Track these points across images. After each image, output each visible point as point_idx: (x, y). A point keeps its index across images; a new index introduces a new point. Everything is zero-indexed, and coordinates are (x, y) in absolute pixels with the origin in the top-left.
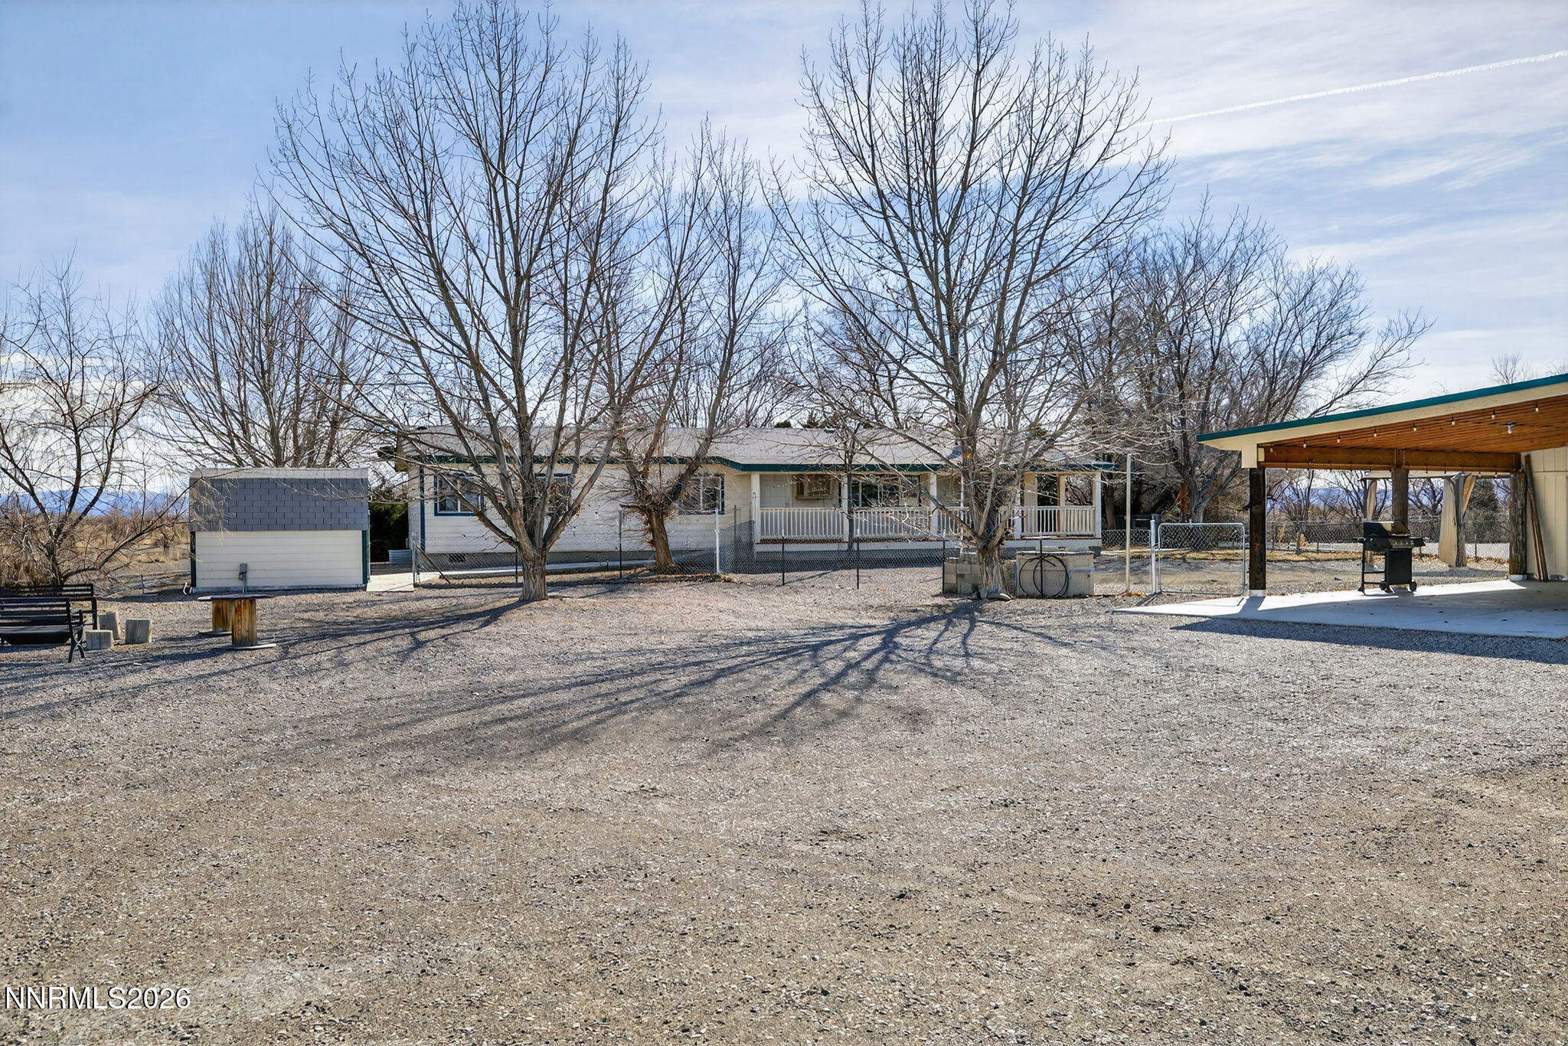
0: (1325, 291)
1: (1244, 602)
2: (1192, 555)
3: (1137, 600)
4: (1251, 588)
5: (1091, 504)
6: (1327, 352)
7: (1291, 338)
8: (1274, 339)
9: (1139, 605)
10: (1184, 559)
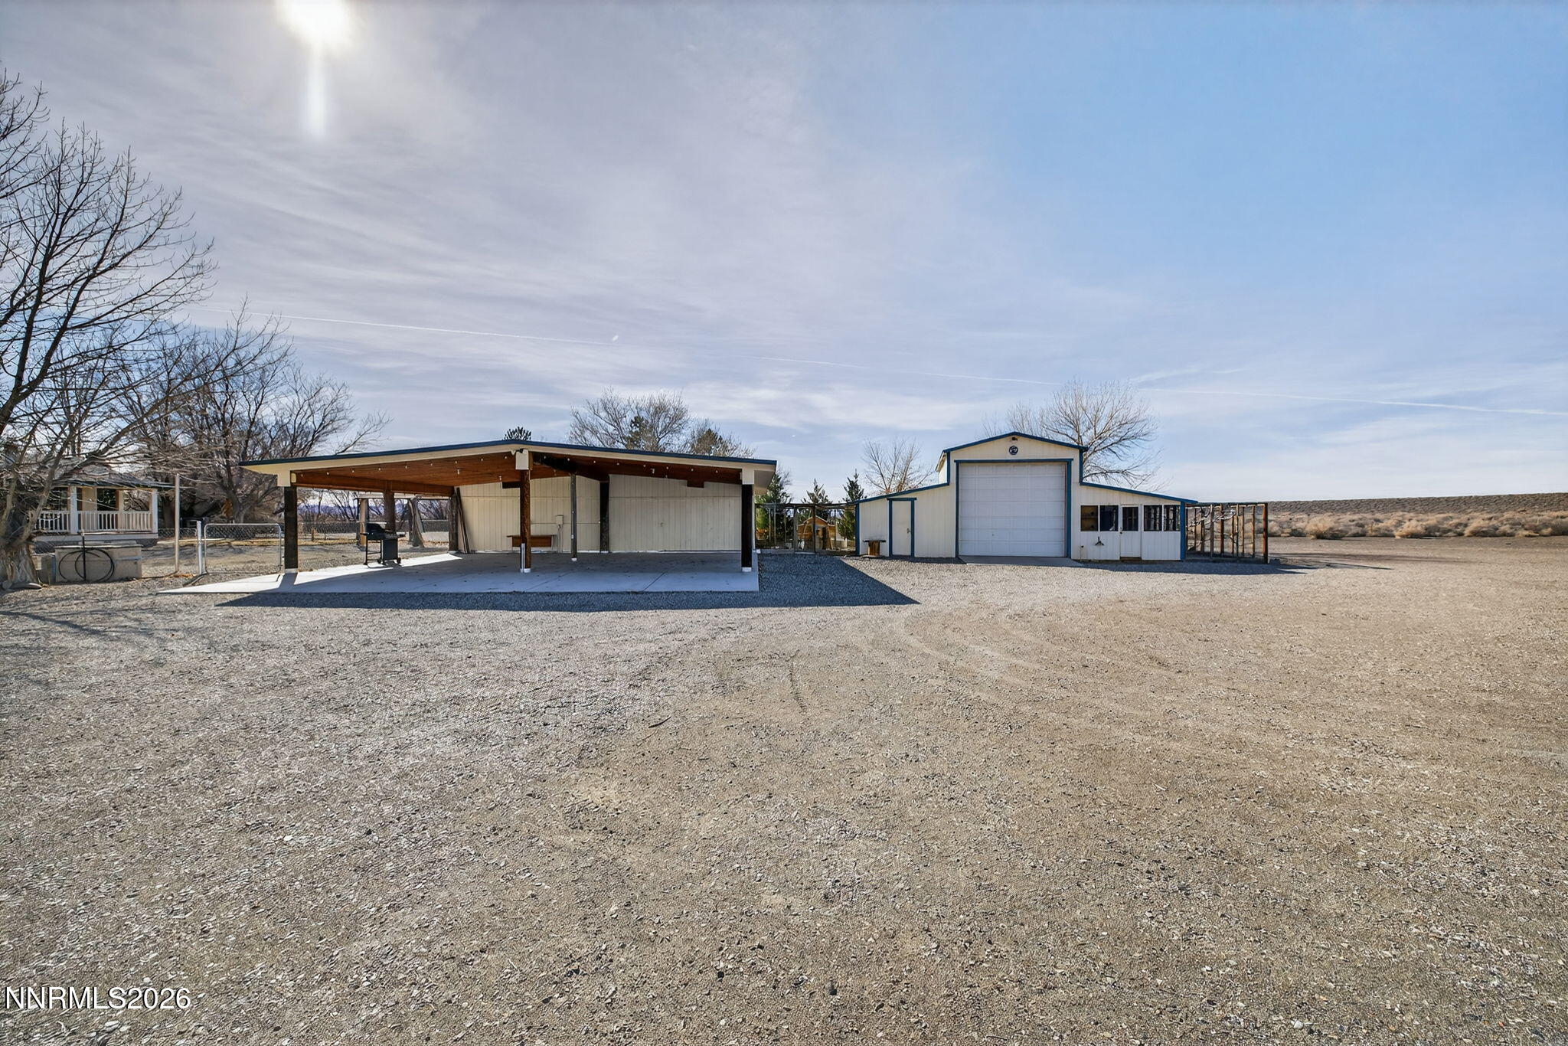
0: (328, 393)
1: (281, 578)
2: (236, 543)
3: (182, 580)
4: (286, 568)
5: (148, 509)
6: (329, 427)
7: (306, 417)
8: (294, 417)
9: (185, 585)
10: (229, 545)
